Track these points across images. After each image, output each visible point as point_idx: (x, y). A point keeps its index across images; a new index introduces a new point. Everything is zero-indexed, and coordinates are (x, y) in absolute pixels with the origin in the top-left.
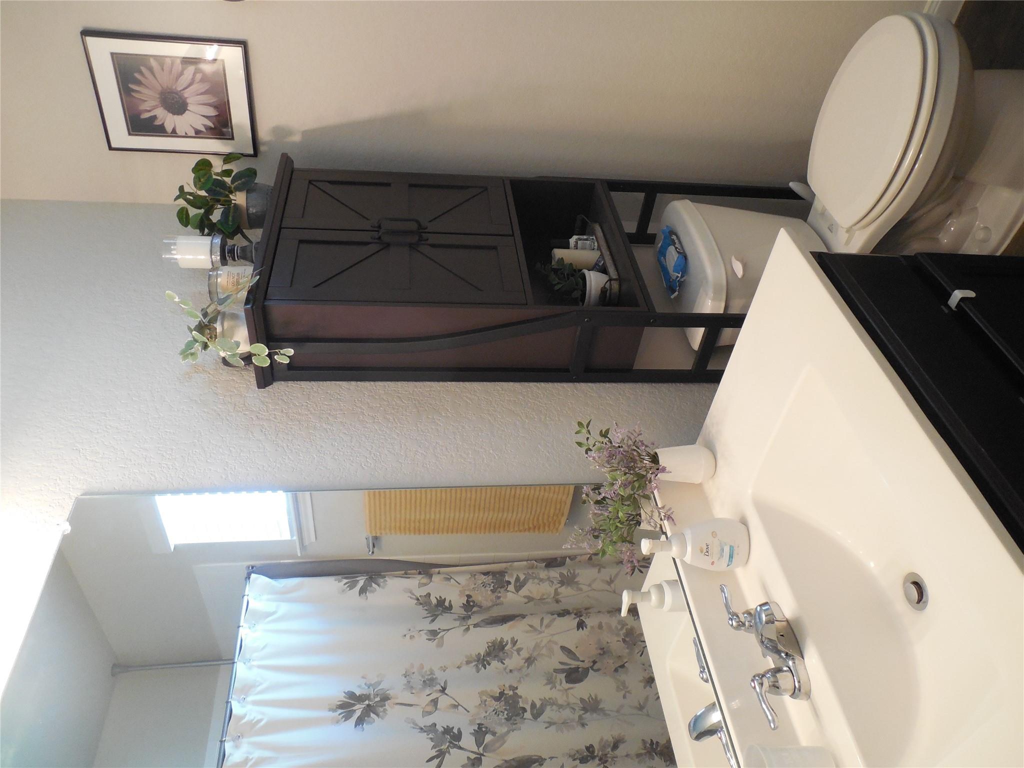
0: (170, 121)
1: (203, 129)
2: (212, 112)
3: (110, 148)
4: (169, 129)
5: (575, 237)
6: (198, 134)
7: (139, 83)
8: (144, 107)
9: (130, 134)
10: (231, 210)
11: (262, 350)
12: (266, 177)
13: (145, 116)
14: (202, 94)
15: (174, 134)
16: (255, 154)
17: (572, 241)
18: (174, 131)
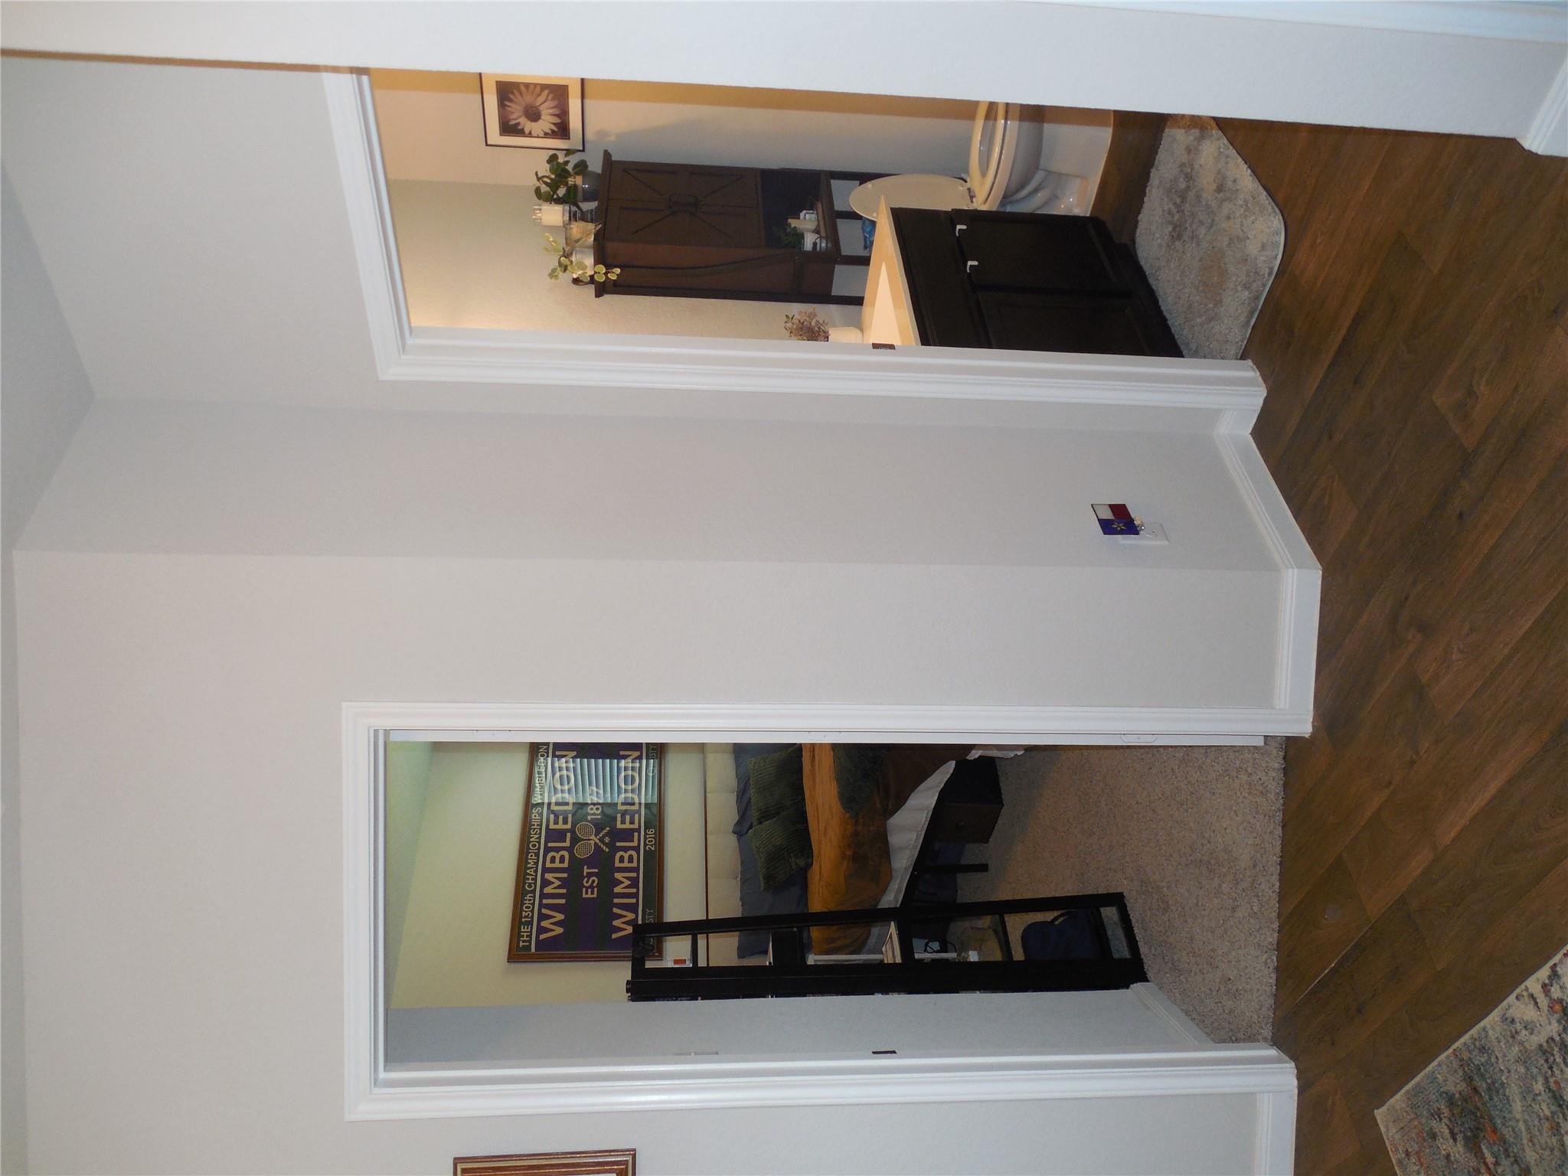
0: (528, 126)
1: (550, 132)
2: (557, 120)
3: (487, 145)
4: (527, 132)
5: (804, 212)
6: (546, 135)
7: (511, 100)
8: (511, 117)
9: (501, 135)
10: (573, 190)
11: (602, 269)
12: (596, 166)
13: (511, 123)
14: (553, 108)
15: (530, 135)
16: (583, 150)
17: (802, 215)
18: (530, 133)
